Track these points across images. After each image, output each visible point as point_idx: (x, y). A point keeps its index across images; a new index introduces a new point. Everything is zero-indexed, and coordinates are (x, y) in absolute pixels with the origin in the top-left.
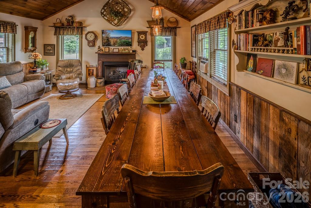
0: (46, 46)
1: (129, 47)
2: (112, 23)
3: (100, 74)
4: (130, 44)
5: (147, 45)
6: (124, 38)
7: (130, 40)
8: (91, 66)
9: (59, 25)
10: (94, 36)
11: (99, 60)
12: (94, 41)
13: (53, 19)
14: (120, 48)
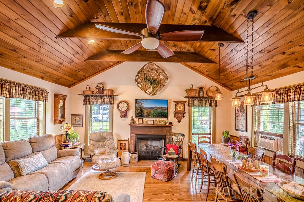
0: (73, 116)
1: (165, 119)
2: (147, 91)
3: (133, 149)
4: (166, 116)
5: (184, 117)
6: (159, 108)
7: (166, 111)
8: (122, 140)
9: (89, 93)
10: (127, 106)
11: (131, 133)
12: (126, 112)
13: (82, 86)
14: (155, 119)
